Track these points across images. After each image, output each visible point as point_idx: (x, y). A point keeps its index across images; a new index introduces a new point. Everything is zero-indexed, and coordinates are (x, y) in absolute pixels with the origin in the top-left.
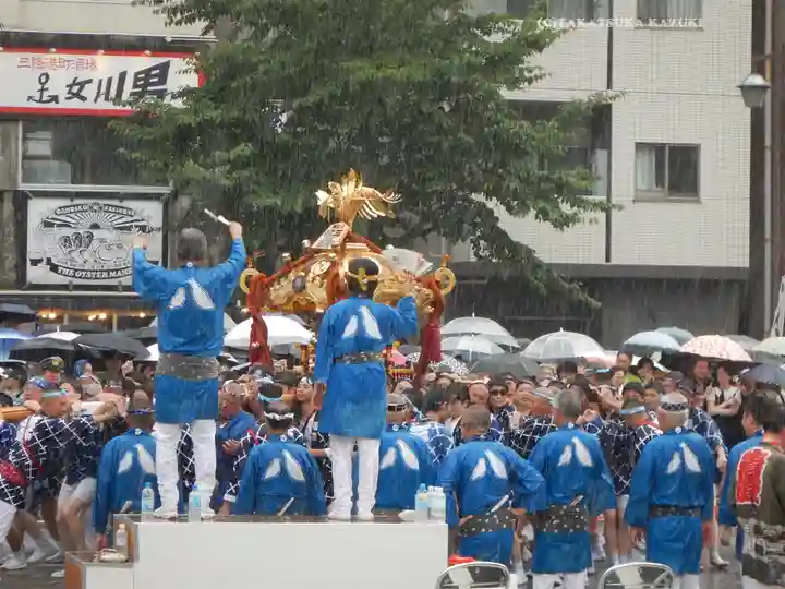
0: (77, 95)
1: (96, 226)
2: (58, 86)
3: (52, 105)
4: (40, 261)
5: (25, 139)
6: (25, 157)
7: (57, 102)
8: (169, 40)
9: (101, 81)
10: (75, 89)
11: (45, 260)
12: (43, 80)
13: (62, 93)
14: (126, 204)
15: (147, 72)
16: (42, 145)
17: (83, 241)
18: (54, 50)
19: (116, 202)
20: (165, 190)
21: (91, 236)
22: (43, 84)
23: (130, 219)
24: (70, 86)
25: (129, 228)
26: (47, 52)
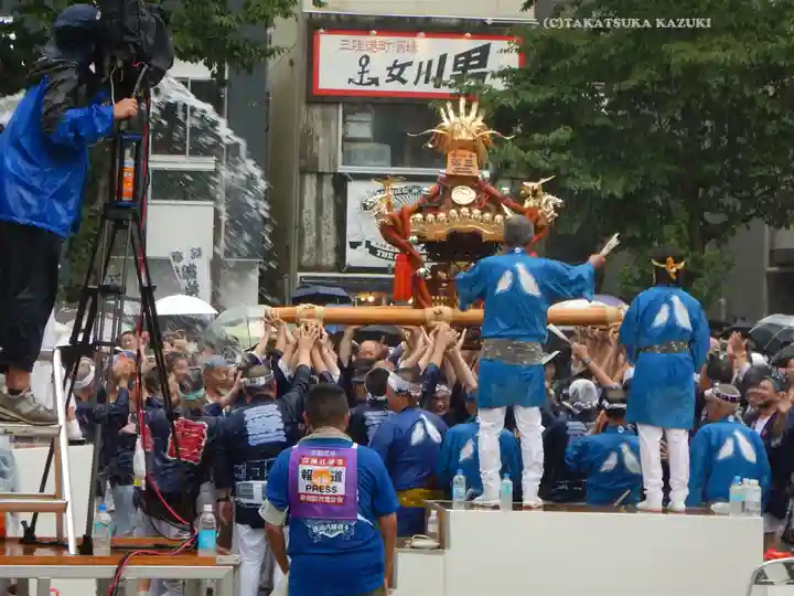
0: (398, 78)
2: (378, 68)
3: (373, 87)
4: (359, 244)
5: (344, 122)
6: (346, 140)
7: (377, 84)
8: (489, 22)
9: (421, 64)
10: (395, 72)
11: (364, 244)
12: (364, 62)
13: (383, 75)
15: (467, 55)
16: (362, 128)
18: (374, 32)
22: (363, 67)
24: (390, 69)
26: (368, 34)
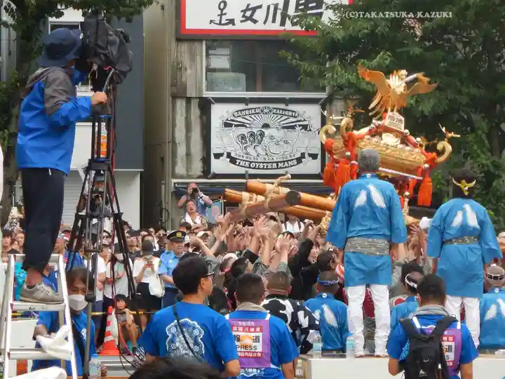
0: (251, 19)
1: (266, 126)
3: (230, 27)
4: (221, 155)
5: (208, 55)
6: (209, 70)
7: (234, 24)
9: (269, 7)
10: (248, 14)
11: (225, 155)
12: (222, 5)
13: (238, 17)
14: (291, 107)
16: (222, 60)
17: (257, 138)
19: (282, 106)
20: (323, 95)
21: (262, 135)
22: (222, 10)
23: (295, 120)
24: (244, 11)
25: (293, 127)
